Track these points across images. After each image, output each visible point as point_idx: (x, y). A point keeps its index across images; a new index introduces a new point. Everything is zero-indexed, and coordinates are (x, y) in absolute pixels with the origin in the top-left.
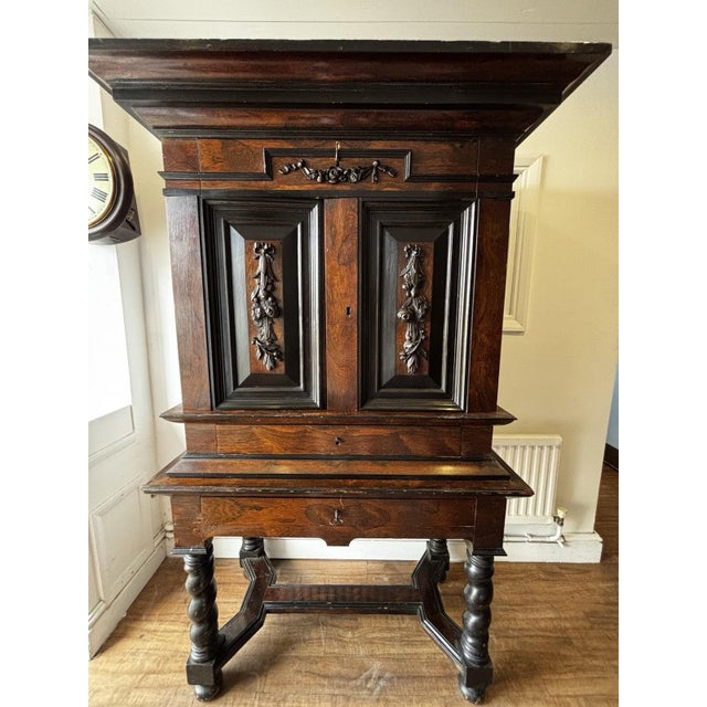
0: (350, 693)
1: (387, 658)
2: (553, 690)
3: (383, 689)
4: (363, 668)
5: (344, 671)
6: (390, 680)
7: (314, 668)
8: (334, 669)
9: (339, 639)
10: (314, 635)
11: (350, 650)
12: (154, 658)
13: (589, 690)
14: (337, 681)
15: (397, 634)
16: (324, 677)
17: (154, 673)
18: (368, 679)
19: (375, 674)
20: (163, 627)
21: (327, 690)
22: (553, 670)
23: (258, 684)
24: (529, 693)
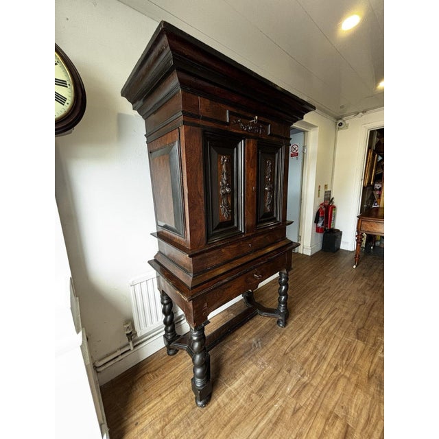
0: (253, 353)
1: (254, 336)
2: (296, 311)
3: (261, 344)
4: (250, 344)
5: (246, 350)
6: (261, 340)
7: (235, 358)
8: (242, 352)
9: (235, 343)
10: (225, 349)
11: (242, 343)
12: (158, 422)
13: (302, 305)
14: (246, 354)
15: (251, 327)
16: (241, 357)
17: (166, 425)
18: (255, 345)
19: (255, 342)
20: (145, 410)
21: (246, 360)
22: (293, 306)
23: (221, 380)
24: (293, 315)
